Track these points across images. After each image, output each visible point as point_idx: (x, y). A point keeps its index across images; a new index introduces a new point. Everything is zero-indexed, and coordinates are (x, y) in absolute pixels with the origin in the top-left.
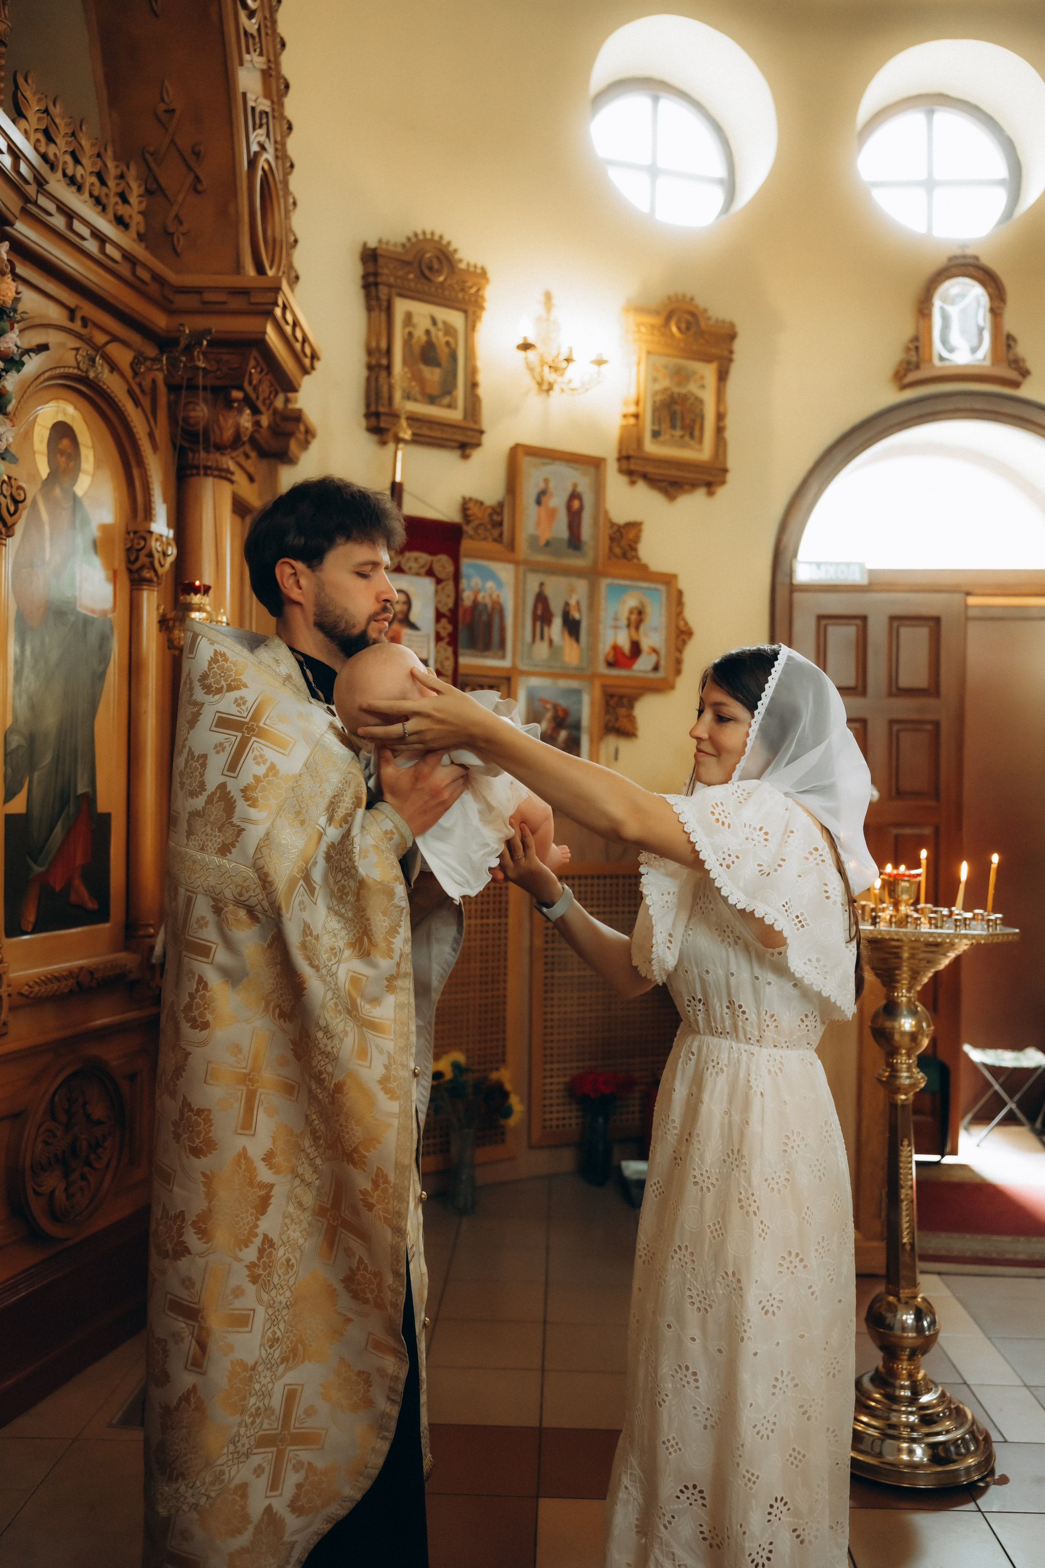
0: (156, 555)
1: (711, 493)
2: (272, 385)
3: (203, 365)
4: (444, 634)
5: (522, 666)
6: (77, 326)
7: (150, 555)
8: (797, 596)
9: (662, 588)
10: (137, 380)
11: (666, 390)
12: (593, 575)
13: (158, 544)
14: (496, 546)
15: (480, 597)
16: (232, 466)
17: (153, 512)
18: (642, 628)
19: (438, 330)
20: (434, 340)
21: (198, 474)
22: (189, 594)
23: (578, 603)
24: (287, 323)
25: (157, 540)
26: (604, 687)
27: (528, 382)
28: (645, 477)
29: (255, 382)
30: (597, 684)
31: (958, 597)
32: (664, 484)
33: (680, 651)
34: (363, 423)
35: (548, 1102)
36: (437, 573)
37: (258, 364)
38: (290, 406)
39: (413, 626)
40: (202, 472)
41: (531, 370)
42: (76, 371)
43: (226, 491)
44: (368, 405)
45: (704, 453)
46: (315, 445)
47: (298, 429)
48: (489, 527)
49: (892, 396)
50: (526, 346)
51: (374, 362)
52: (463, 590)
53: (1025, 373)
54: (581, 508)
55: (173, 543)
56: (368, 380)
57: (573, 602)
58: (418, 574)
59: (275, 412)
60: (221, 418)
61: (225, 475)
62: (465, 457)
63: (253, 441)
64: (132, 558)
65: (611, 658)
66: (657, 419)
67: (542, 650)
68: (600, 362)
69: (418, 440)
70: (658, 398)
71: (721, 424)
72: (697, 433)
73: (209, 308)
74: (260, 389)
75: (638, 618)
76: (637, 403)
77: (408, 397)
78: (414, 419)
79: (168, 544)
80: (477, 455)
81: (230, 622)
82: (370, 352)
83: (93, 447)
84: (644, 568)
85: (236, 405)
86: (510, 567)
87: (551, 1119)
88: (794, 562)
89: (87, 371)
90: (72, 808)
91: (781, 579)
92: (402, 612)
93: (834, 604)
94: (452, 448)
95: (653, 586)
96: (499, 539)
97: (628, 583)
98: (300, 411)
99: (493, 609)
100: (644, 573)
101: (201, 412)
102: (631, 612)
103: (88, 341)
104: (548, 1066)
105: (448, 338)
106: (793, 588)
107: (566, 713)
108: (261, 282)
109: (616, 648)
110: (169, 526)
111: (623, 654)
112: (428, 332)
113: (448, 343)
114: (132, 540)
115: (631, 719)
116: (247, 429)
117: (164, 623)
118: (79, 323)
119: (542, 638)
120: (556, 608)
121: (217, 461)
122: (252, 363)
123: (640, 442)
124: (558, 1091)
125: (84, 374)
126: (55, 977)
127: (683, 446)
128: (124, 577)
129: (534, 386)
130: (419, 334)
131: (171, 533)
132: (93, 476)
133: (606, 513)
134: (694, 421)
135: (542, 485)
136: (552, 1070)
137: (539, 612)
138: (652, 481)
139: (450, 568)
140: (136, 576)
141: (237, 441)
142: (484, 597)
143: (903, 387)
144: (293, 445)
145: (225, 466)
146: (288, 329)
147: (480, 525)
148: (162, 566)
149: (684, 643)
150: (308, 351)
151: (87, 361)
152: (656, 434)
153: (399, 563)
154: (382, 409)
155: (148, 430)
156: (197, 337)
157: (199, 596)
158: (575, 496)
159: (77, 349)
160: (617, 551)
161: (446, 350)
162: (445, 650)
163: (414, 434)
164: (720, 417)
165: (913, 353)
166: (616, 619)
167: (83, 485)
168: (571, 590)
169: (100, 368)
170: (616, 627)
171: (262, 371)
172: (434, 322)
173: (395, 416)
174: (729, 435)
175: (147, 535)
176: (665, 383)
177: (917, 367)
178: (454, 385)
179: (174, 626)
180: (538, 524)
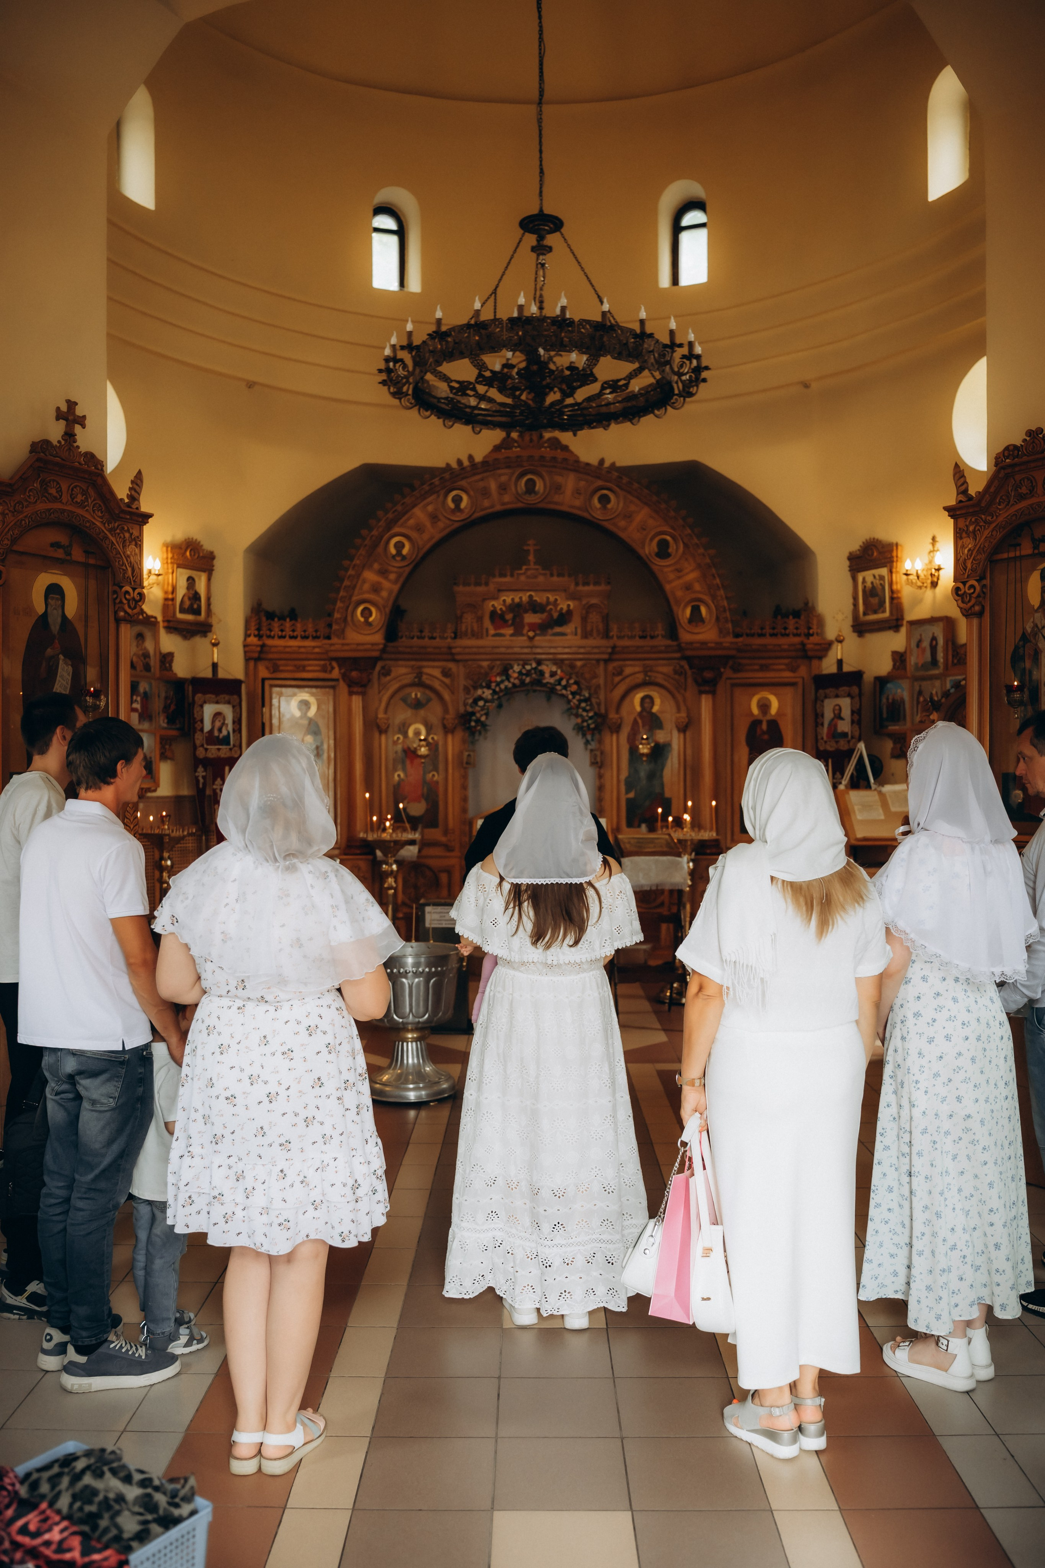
0: (680, 723)
12: (943, 677)
14: (902, 672)
15: (895, 697)
20: (875, 585)
25: (680, 718)
34: (853, 630)
36: (852, 695)
39: (842, 719)
41: (912, 583)
48: (900, 663)
54: (935, 644)
62: (898, 631)
64: (677, 724)
80: (903, 629)
92: (838, 714)
94: (890, 629)
96: (904, 668)
103: (649, 671)
105: (881, 582)
112: (872, 583)
113: (881, 584)
118: (645, 668)
130: (869, 585)
133: (952, 643)
135: (919, 638)
137: (920, 700)
139: (857, 691)
140: (678, 729)
147: (897, 662)
155: (676, 686)
158: (934, 638)
160: (956, 661)
161: (880, 587)
172: (874, 576)
175: (677, 718)
178: (885, 602)
180: (918, 657)
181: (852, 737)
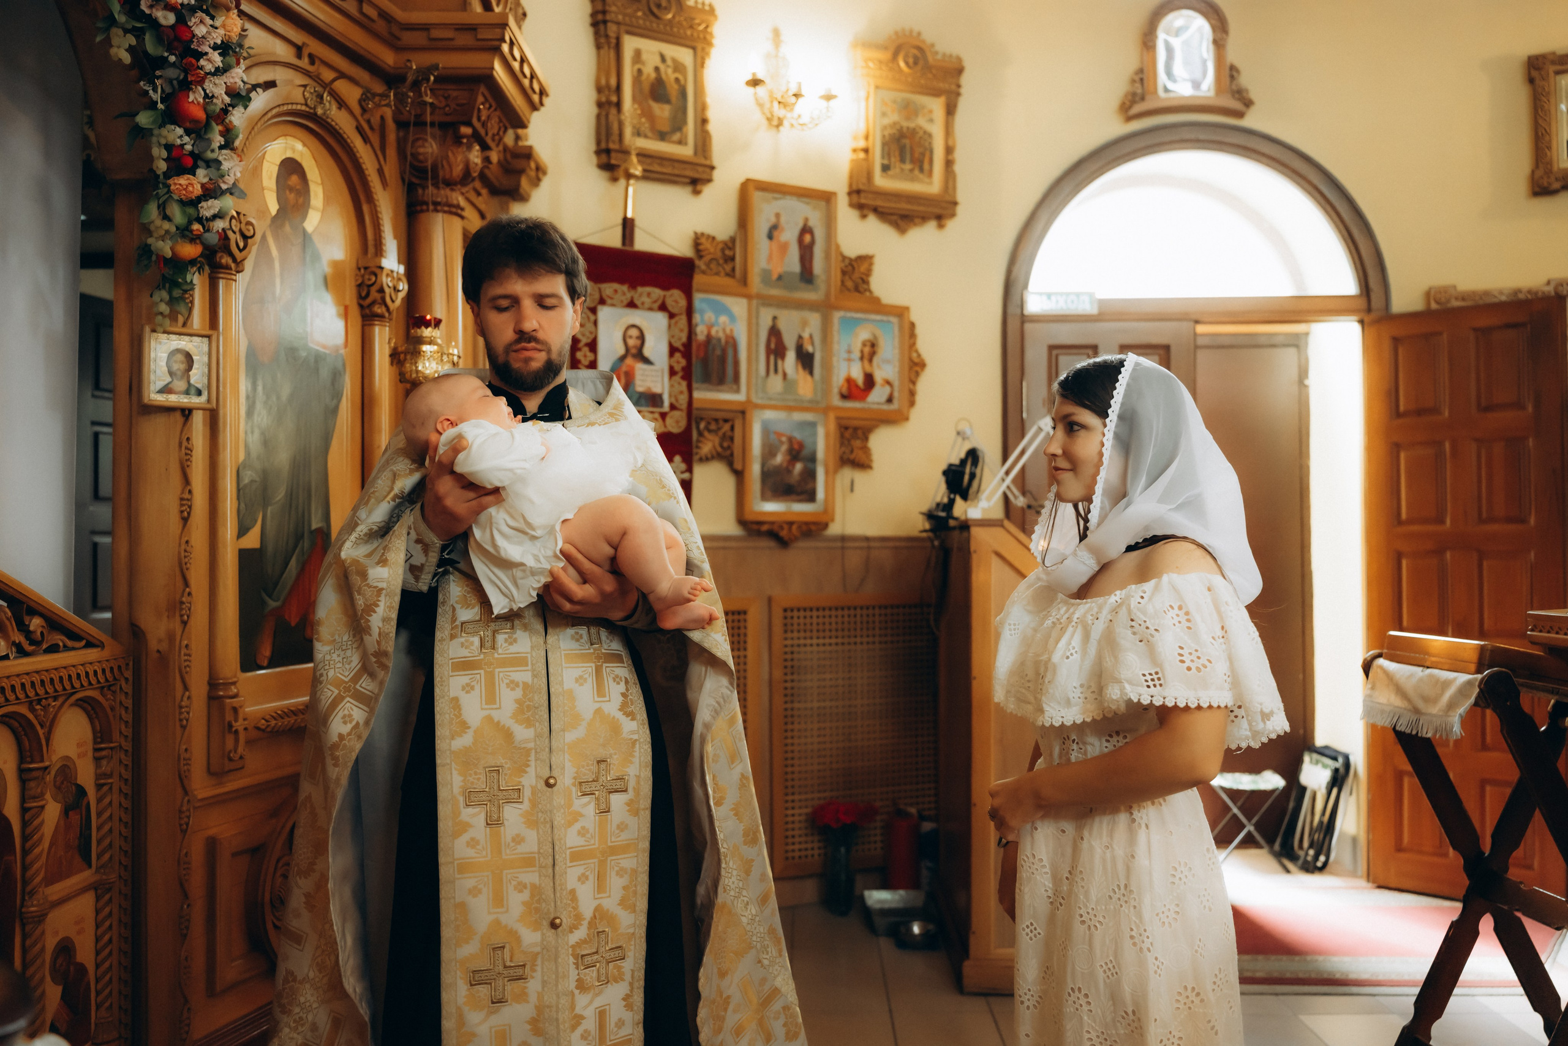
0: (387, 290)
1: (941, 226)
2: (501, 121)
3: (431, 101)
4: (677, 368)
5: (755, 400)
6: (304, 63)
7: (381, 290)
8: (1028, 327)
9: (894, 320)
10: (366, 116)
11: (895, 124)
12: (825, 308)
13: (389, 279)
14: (728, 281)
15: (713, 332)
16: (462, 202)
17: (384, 248)
18: (875, 360)
19: (668, 66)
20: (664, 76)
21: (428, 210)
22: (420, 327)
23: (811, 337)
24: (515, 59)
25: (388, 275)
26: (838, 418)
27: (758, 117)
28: (876, 210)
29: (483, 118)
30: (832, 416)
31: (1185, 326)
32: (894, 218)
33: (914, 383)
34: (594, 159)
35: (790, 833)
36: (670, 308)
37: (486, 99)
38: (520, 143)
39: (647, 361)
40: (431, 207)
41: (761, 105)
42: (304, 108)
43: (457, 225)
44: (598, 142)
45: (933, 186)
46: (546, 182)
47: (529, 165)
48: (721, 261)
49: (1117, 128)
50: (755, 82)
51: (604, 99)
52: (696, 325)
53: (1248, 103)
54: (813, 242)
55: (404, 279)
56: (598, 117)
57: (806, 335)
58: (651, 309)
59: (506, 149)
60: (450, 154)
61: (455, 211)
62: (697, 192)
63: (482, 177)
64: (363, 294)
65: (845, 391)
66: (886, 152)
67: (776, 383)
68: (829, 97)
69: (649, 176)
70: (886, 133)
71: (950, 157)
72: (926, 166)
73: (437, 46)
74: (489, 124)
75: (871, 350)
76: (867, 138)
77: (638, 133)
78: (643, 155)
79: (399, 279)
80: (708, 190)
81: (461, 355)
82: (599, 90)
83: (322, 183)
84: (877, 301)
85: (465, 141)
86: (744, 302)
87: (793, 851)
88: (1025, 293)
89: (315, 108)
90: (306, 543)
91: (1013, 310)
92: (635, 347)
93: (1065, 335)
94: (684, 184)
95: (885, 318)
96: (731, 274)
97: (859, 315)
98: (530, 148)
99: (727, 342)
100: (877, 306)
101: (430, 148)
102: (864, 345)
103: (316, 78)
104: (790, 798)
105: (677, 75)
106: (1024, 319)
107: (801, 445)
108: (488, 18)
109: (849, 381)
110: (399, 262)
111: (857, 386)
112: (657, 69)
113: (677, 80)
114: (363, 276)
115: (866, 450)
116: (476, 164)
117: (397, 358)
118: (306, 60)
119: (776, 371)
120: (790, 341)
121: (447, 197)
122: (481, 99)
123: (869, 176)
124: (800, 822)
125: (312, 111)
126: (292, 711)
127: (913, 179)
128: (355, 312)
129: (765, 122)
130: (649, 71)
131: (402, 269)
132: (323, 212)
133: (838, 247)
134: (923, 154)
135: (773, 220)
136: (793, 801)
137: (773, 346)
138: (883, 214)
139: (683, 303)
140: (367, 311)
141: (466, 177)
142: (717, 332)
143: (1129, 119)
144: (524, 182)
145: (455, 202)
146: (516, 65)
147: (712, 259)
148: (393, 301)
149: (917, 374)
150: (536, 87)
151: (315, 98)
152: (885, 168)
153: (632, 298)
154: (612, 146)
155: (377, 166)
156: (424, 73)
157: (430, 329)
158: (806, 230)
159: (305, 86)
160: (850, 284)
161: (676, 87)
162: (679, 383)
163: (645, 170)
164: (949, 150)
165: (1138, 85)
166: (849, 352)
167: (312, 221)
168: (804, 324)
169: (327, 104)
170: (849, 360)
171: (491, 106)
173: (626, 152)
174: (957, 168)
175: (378, 271)
176: (894, 117)
177: (1143, 99)
178: (684, 121)
179: (405, 359)
180: (770, 258)
181: (673, 407)
